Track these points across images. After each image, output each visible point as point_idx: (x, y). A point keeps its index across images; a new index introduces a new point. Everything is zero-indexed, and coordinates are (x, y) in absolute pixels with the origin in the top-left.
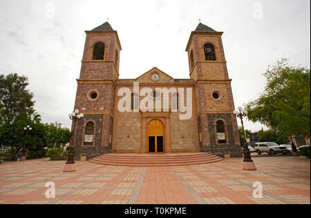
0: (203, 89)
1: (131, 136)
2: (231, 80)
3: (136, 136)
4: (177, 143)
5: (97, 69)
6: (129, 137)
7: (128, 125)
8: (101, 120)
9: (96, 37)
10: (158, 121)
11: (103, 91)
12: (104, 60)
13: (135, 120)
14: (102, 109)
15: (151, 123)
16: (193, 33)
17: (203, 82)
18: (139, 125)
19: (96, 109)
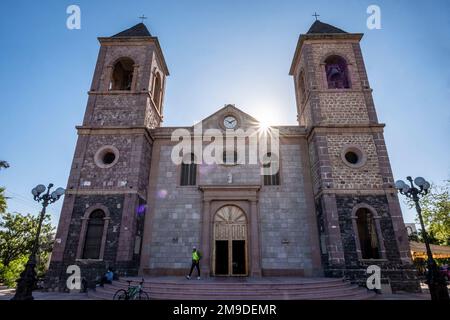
0: (325, 144)
1: (180, 240)
2: (384, 125)
3: (191, 240)
4: (274, 256)
5: (117, 108)
6: (175, 240)
7: (175, 216)
8: (119, 206)
9: (119, 49)
10: (234, 209)
11: (127, 150)
12: (132, 92)
13: (190, 206)
14: (124, 183)
15: (220, 213)
16: (302, 39)
17: (324, 130)
18: (196, 216)
19: (110, 183)
